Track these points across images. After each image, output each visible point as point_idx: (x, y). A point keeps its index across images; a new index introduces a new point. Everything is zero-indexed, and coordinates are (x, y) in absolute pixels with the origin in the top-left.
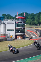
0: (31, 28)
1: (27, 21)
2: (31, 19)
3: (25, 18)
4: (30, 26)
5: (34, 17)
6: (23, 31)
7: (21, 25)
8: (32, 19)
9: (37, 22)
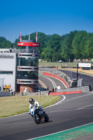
0: (53, 67)
1: (43, 53)
2: (53, 47)
3: (39, 46)
4: (51, 64)
5: (58, 43)
6: (34, 75)
7: (29, 61)
8: (55, 48)
9: (66, 55)
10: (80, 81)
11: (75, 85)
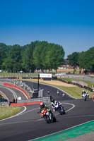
0: (14, 78)
1: (4, 64)
2: (13, 57)
4: (11, 75)
5: (19, 54)
8: (16, 58)
9: (27, 66)
10: (41, 92)
11: (35, 95)
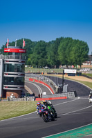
0: (39, 73)
1: (29, 59)
2: (39, 53)
3: (25, 53)
4: (37, 70)
5: (44, 50)
6: (20, 81)
7: (16, 67)
8: (41, 54)
9: (52, 62)
10: (65, 87)
11: (60, 90)
